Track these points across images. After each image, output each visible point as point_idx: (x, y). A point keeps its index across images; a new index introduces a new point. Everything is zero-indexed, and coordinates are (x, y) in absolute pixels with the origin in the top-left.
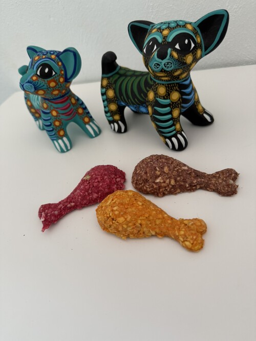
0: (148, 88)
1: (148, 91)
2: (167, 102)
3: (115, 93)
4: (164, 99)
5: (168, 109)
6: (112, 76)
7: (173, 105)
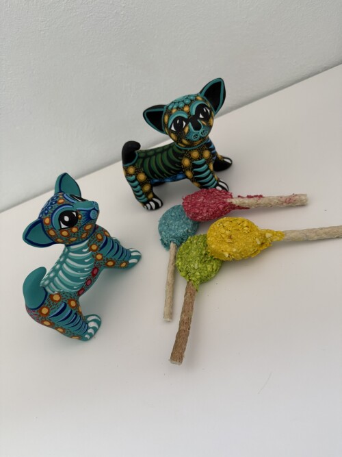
0: (180, 158)
1: (181, 160)
2: (203, 161)
3: (146, 174)
4: (199, 159)
5: (205, 166)
6: (136, 162)
7: (207, 162)
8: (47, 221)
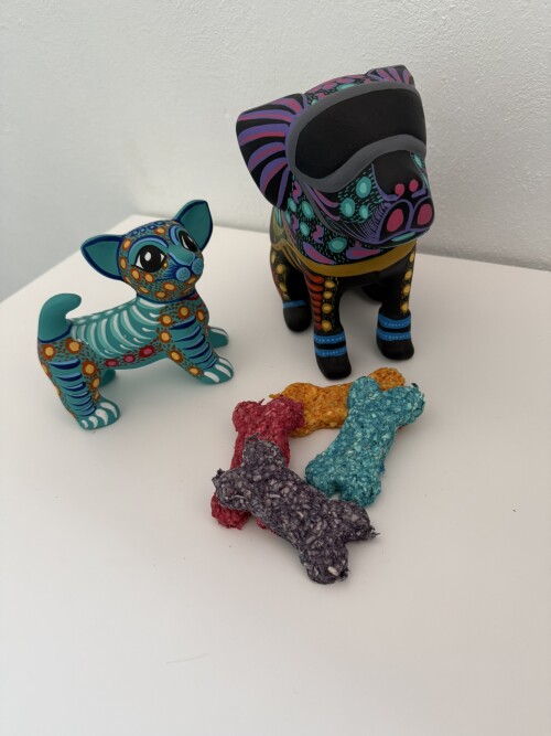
8: (127, 244)
